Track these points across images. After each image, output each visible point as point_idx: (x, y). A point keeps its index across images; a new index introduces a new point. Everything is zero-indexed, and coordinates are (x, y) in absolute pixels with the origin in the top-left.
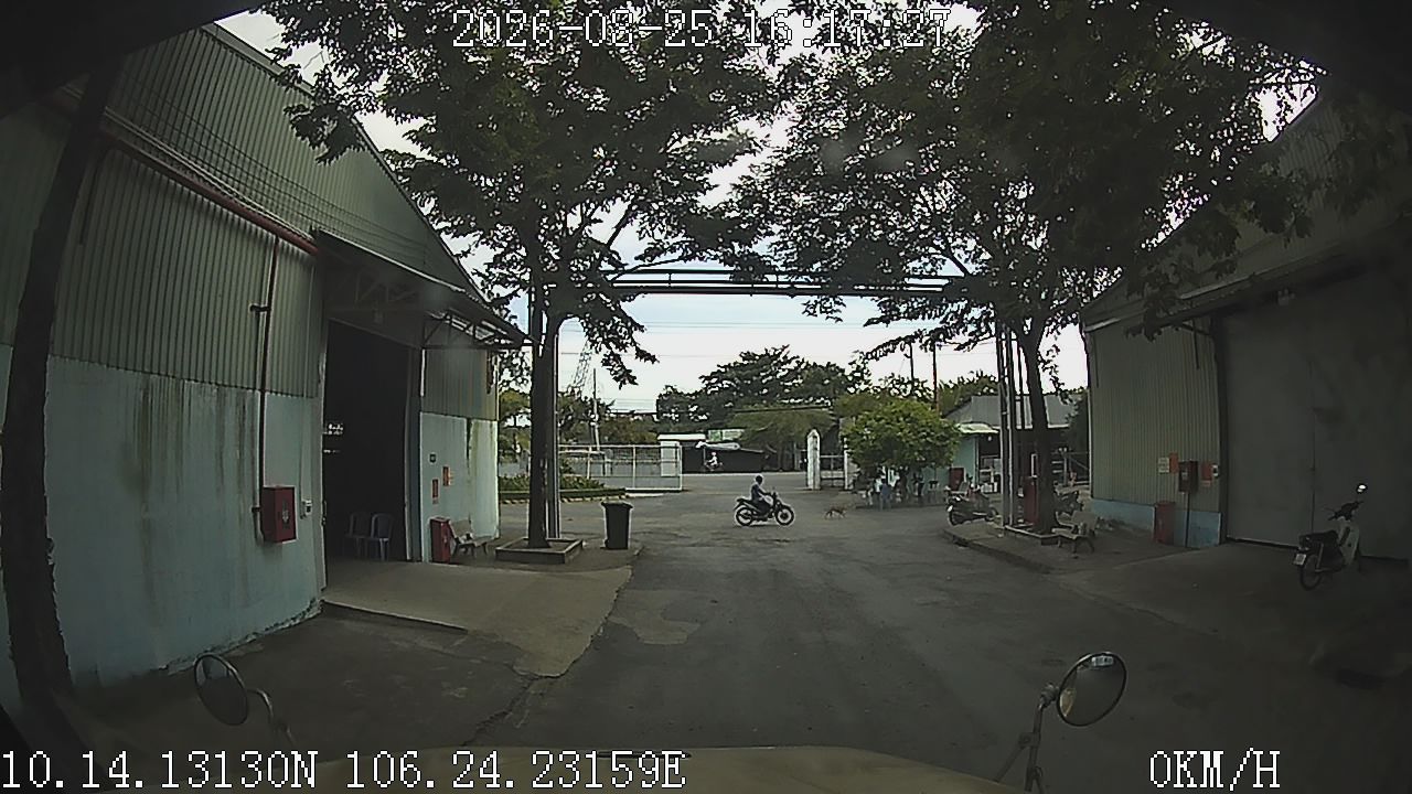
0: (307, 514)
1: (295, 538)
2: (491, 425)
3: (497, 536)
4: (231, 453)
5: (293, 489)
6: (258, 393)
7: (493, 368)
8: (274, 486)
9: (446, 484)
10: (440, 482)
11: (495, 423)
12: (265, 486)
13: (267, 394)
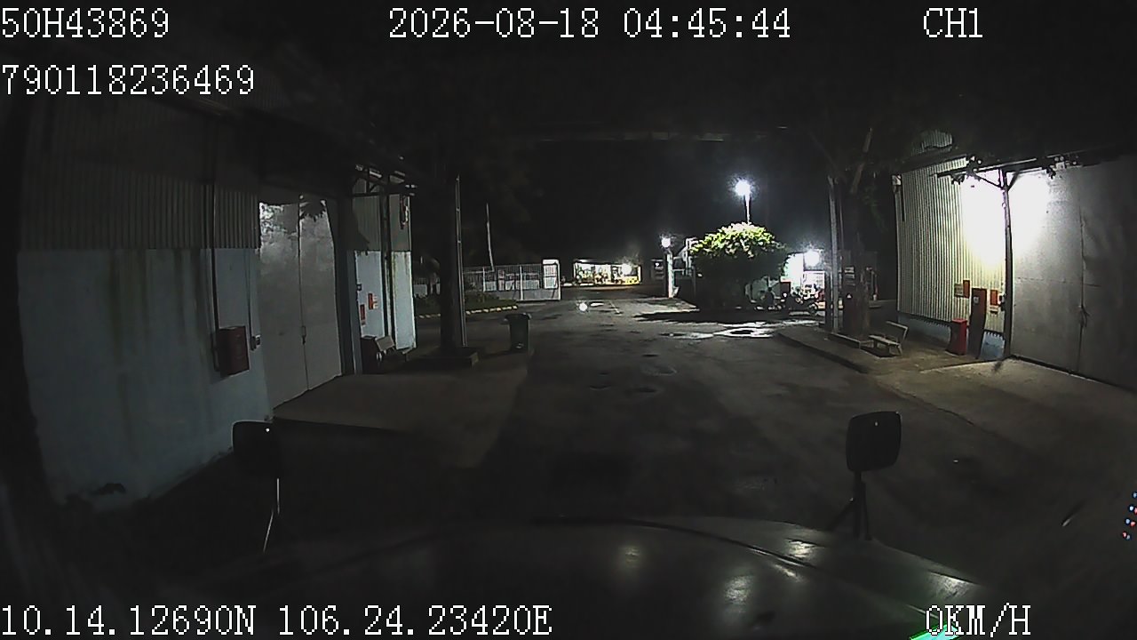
0: (258, 346)
1: (248, 368)
2: (406, 256)
3: (415, 346)
4: (190, 306)
5: (244, 327)
6: (209, 250)
7: (405, 209)
8: (227, 326)
9: (371, 307)
10: (366, 306)
11: (409, 253)
12: (220, 328)
13: (216, 250)
